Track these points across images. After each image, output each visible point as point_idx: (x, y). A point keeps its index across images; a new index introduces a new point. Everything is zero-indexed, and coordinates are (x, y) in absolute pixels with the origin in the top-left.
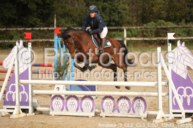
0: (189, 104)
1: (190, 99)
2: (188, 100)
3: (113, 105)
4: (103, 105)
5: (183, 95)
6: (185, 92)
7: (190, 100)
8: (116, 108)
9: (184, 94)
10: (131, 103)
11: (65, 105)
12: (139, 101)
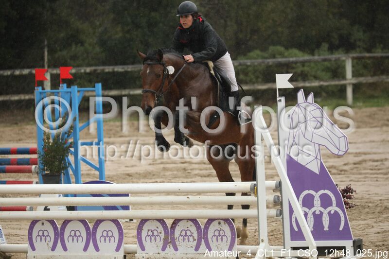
0: (326, 229)
1: (328, 216)
2: (324, 219)
3: (163, 235)
4: (141, 236)
5: (313, 210)
6: (317, 202)
7: (328, 219)
8: (169, 241)
9: (315, 205)
10: (203, 230)
11: (60, 237)
12: (219, 223)
